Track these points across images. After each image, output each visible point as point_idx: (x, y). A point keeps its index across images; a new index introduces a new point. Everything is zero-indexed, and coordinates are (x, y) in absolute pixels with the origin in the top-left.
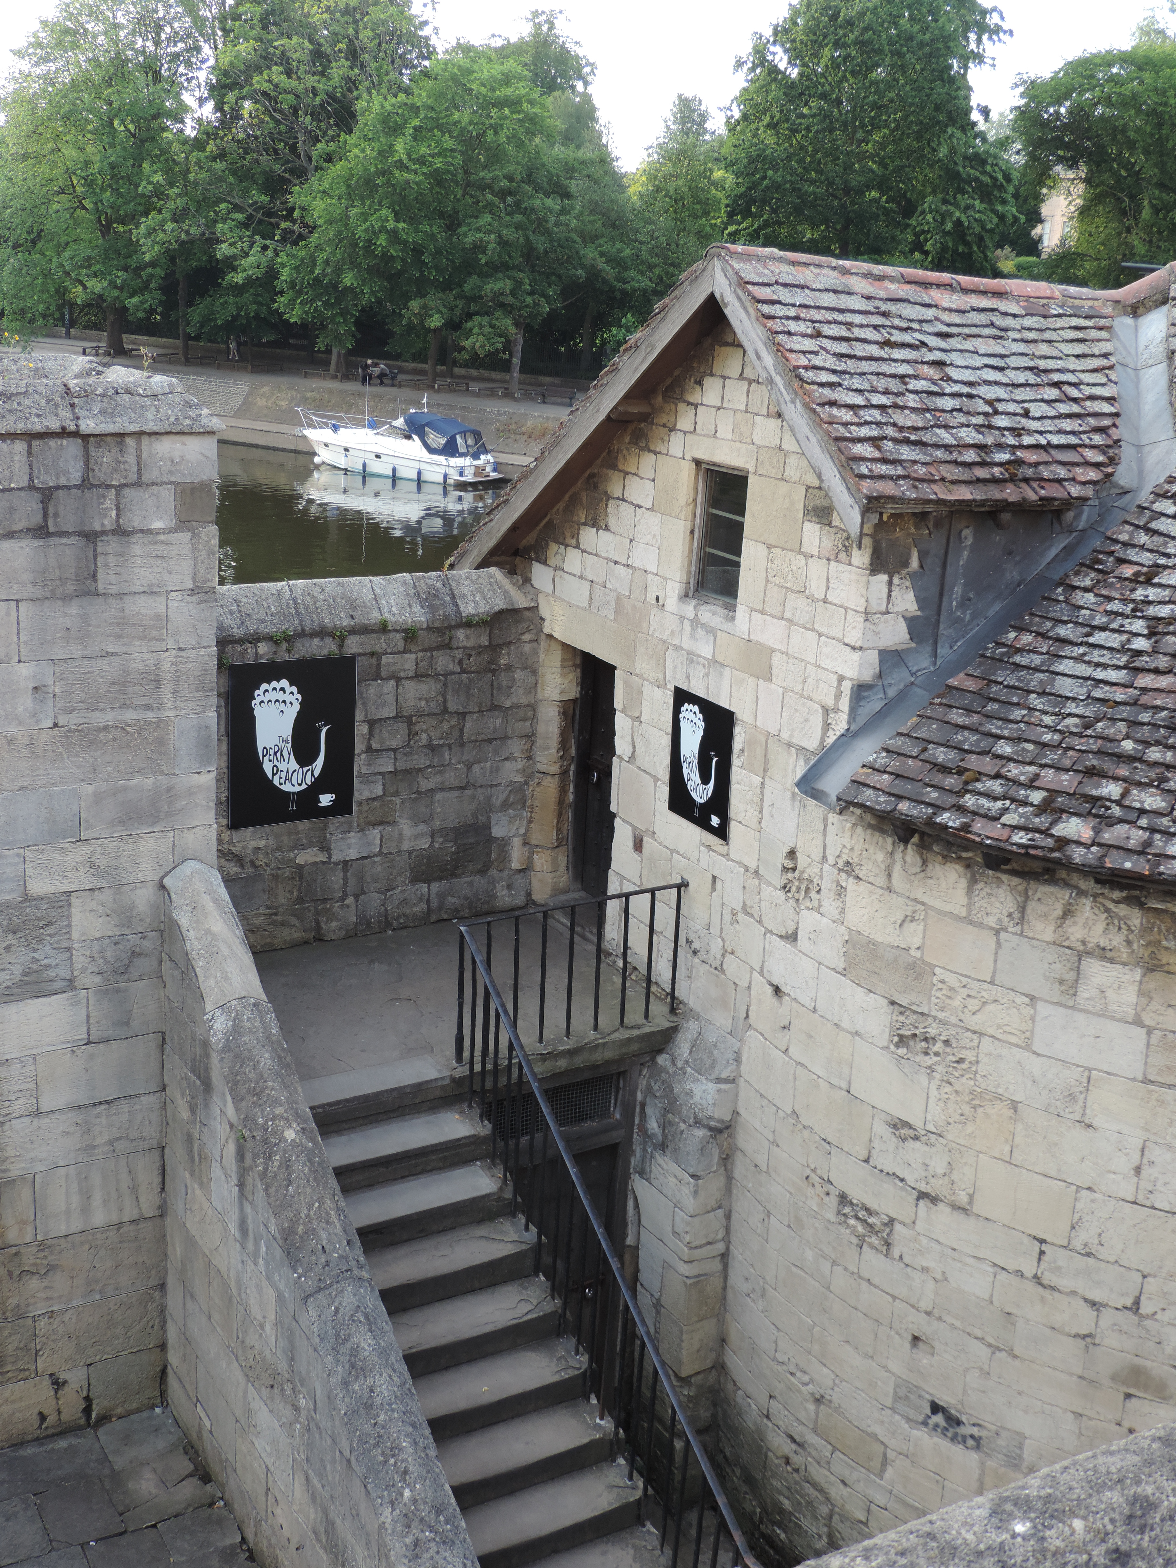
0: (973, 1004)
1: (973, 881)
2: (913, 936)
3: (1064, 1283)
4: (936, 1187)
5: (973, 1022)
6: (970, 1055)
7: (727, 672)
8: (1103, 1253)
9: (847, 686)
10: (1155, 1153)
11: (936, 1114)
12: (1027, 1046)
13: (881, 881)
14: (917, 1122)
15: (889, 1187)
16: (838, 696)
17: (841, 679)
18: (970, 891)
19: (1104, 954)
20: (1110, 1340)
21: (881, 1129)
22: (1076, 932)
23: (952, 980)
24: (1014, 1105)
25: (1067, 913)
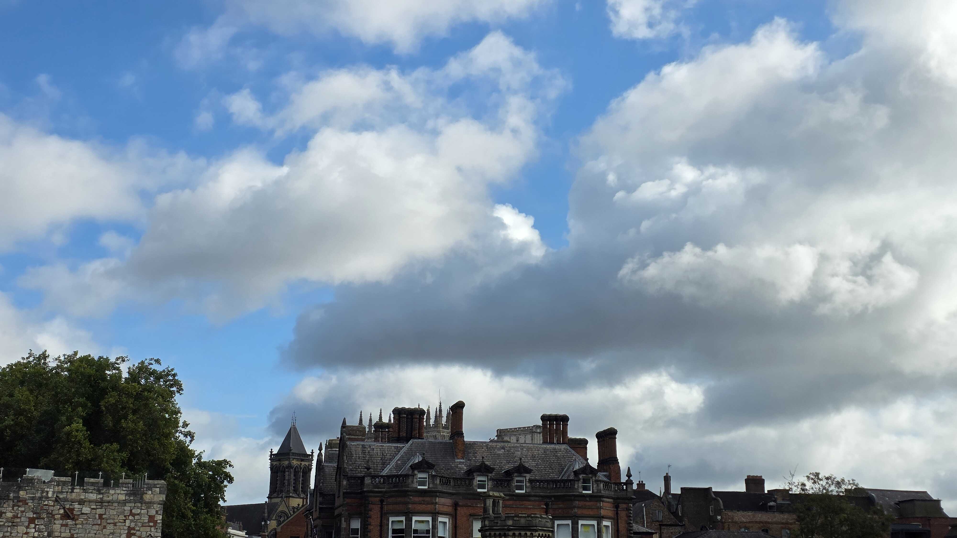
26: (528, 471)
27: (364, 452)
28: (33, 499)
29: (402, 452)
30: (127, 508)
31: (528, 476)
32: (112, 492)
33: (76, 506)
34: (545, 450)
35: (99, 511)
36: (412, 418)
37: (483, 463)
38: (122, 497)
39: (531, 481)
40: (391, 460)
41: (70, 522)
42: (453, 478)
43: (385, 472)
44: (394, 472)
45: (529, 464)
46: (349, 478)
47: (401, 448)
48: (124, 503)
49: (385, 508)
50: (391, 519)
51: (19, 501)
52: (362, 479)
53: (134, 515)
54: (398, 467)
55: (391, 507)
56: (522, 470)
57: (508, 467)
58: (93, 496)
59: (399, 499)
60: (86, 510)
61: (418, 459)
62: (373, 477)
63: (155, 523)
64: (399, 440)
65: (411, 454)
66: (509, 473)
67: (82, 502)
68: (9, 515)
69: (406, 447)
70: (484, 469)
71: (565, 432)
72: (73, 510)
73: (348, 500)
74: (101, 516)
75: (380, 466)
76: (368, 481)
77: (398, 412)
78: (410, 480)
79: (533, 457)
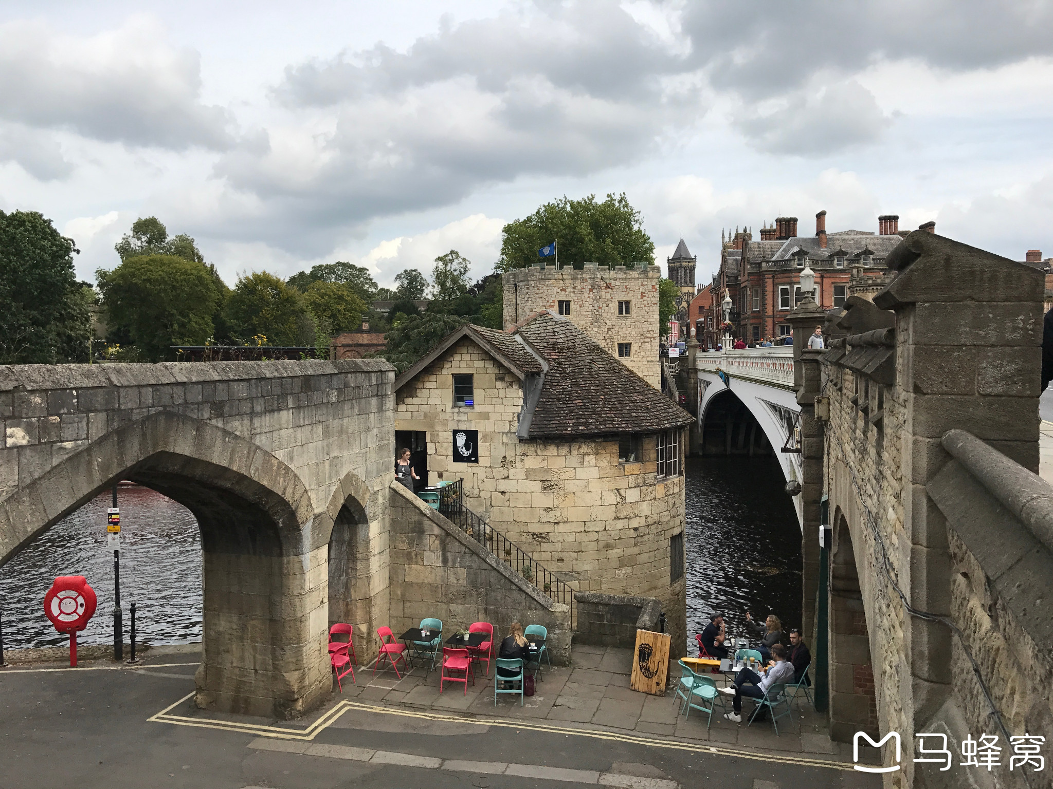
0: (561, 474)
1: (558, 447)
2: (544, 464)
3: (590, 530)
4: (559, 519)
5: (562, 478)
6: (562, 486)
7: (473, 422)
8: (597, 519)
9: (516, 415)
10: (604, 493)
11: (556, 502)
12: (576, 479)
13: (535, 454)
14: (551, 506)
15: (546, 525)
16: (513, 418)
17: (514, 413)
18: (558, 450)
19: (588, 454)
20: (601, 539)
21: (542, 512)
22: (582, 451)
23: (556, 470)
24: (574, 493)
25: (580, 447)
26: (872, 253)
27: (759, 247)
28: (590, 278)
29: (784, 246)
30: (640, 281)
31: (871, 256)
32: (631, 273)
33: (613, 282)
34: (883, 239)
35: (625, 284)
36: (789, 224)
37: (841, 249)
38: (637, 276)
39: (873, 259)
40: (777, 251)
41: (610, 290)
42: (822, 261)
43: (774, 259)
44: (780, 259)
45: (871, 248)
46: (751, 264)
47: (784, 243)
48: (638, 279)
49: (776, 281)
50: (780, 287)
51: (584, 280)
52: (760, 264)
53: (643, 285)
54: (783, 255)
55: (779, 280)
56: (867, 252)
57: (857, 252)
58: (620, 276)
59: (785, 275)
60: (618, 283)
61: (796, 249)
62: (768, 262)
63: (656, 289)
64: (781, 238)
65: (790, 247)
66: (858, 255)
67: (615, 279)
68: (579, 287)
69: (787, 242)
70: (841, 254)
71: (896, 227)
72: (610, 284)
73: (751, 277)
74: (626, 286)
75: (770, 256)
76: (764, 264)
77: (779, 221)
78: (793, 262)
79: (874, 244)
